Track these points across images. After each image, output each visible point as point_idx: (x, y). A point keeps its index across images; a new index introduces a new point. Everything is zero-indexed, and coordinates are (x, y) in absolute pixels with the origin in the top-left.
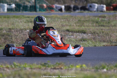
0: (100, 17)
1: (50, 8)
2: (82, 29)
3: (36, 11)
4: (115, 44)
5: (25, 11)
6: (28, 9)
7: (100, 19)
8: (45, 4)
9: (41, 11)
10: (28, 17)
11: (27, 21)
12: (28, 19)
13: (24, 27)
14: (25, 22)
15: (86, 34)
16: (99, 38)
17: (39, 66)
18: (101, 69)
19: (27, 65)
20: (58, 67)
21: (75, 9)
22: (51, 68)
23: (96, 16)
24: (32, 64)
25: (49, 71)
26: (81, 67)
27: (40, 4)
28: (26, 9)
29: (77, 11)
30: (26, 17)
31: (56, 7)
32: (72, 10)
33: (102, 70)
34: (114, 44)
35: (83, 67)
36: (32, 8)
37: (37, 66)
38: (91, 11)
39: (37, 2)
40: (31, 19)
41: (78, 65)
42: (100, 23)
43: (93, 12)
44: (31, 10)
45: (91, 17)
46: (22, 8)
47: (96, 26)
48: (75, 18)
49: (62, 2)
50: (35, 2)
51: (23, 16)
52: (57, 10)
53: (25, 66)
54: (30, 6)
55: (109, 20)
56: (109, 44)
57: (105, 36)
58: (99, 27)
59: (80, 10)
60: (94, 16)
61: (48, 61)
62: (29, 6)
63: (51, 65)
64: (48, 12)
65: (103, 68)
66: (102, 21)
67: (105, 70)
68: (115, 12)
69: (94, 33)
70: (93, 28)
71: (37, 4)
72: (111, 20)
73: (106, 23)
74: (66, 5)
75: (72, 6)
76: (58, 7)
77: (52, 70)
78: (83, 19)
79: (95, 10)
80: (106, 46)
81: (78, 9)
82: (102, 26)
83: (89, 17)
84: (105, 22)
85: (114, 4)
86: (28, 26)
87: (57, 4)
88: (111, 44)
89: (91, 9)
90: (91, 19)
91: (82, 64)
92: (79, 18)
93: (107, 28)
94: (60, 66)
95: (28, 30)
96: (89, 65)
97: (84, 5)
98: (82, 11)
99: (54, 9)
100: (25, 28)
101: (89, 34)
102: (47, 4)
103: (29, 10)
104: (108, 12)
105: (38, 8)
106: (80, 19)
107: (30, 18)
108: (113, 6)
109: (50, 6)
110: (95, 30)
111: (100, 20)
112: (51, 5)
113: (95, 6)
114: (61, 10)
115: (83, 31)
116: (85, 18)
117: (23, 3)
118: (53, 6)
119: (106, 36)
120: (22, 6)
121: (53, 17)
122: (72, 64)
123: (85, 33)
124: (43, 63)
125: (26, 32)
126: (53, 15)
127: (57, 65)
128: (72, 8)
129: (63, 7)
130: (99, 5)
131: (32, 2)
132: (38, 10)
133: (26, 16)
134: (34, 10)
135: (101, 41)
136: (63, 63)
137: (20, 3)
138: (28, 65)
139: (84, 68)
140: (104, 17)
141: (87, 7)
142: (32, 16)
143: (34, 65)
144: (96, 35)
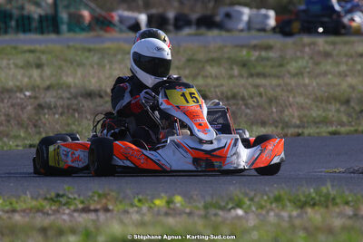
0: (255, 47)
1: (103, 23)
3: (57, 30)
4: (296, 130)
5: (24, 31)
6: (34, 25)
7: (255, 54)
8: (85, 9)
9: (75, 32)
10: (32, 51)
11: (27, 62)
12: (30, 57)
13: (17, 81)
14: (22, 68)
16: (246, 115)
17: (40, 202)
19: (1, 201)
20: (98, 207)
21: (181, 23)
22: (75, 211)
23: (242, 46)
24: (18, 197)
25: (65, 217)
27: (72, 10)
28: (27, 27)
29: (187, 31)
30: (25, 52)
31: (122, 20)
32: (171, 28)
34: (291, 131)
35: (174, 204)
36: (44, 24)
37: (34, 203)
38: (228, 30)
39: (61, 4)
40: (39, 58)
41: (162, 198)
42: (255, 67)
43: (237, 33)
44: (42, 28)
45: (226, 50)
46: (13, 23)
47: (241, 76)
48: (178, 52)
49: (141, 3)
50: (55, 4)
51: (15, 48)
52: (124, 28)
54: (41, 16)
55: (281, 57)
56: (278, 131)
57: (267, 106)
58: (250, 80)
59: (194, 27)
60: (237, 46)
61: (66, 187)
62: (36, 16)
63: (75, 199)
64: (92, 34)
66: (261, 59)
67: (240, 212)
69: (234, 97)
70: (231, 82)
71: (60, 9)
72: (288, 57)
73: (272, 67)
74: (154, 11)
75: (171, 15)
76: (129, 18)
77: (76, 214)
78: (201, 56)
79: (241, 26)
81: (188, 23)
82: (259, 75)
83: (221, 48)
84: (269, 64)
86: (30, 77)
87: (124, 10)
88: (283, 129)
89: (229, 24)
90: (226, 56)
92: (190, 52)
93: (275, 82)
94: (104, 201)
95: (28, 90)
97: (209, 13)
98: (203, 30)
99: (114, 25)
100: (18, 84)
102: (92, 11)
103: (36, 28)
105: (62, 23)
106: (193, 55)
107: (38, 54)
109: (100, 15)
110: (236, 90)
111: (253, 58)
112: (103, 13)
113: (241, 14)
114: (135, 27)
116: (210, 51)
117: (17, 8)
118: (112, 17)
119: (270, 106)
120: (15, 17)
121: (109, 49)
122: (140, 197)
124: (53, 194)
125: (22, 96)
126: (107, 45)
127: (96, 198)
128: (172, 21)
129: (143, 18)
130: (254, 11)
131: (46, 3)
132: (64, 28)
133: (26, 47)
134: (51, 28)
135: (252, 124)
136: (113, 194)
137: (8, 7)
138: (4, 201)
139: (178, 205)
140: (268, 48)
141: (218, 18)
142: (43, 47)
143: (25, 201)
144: (241, 102)
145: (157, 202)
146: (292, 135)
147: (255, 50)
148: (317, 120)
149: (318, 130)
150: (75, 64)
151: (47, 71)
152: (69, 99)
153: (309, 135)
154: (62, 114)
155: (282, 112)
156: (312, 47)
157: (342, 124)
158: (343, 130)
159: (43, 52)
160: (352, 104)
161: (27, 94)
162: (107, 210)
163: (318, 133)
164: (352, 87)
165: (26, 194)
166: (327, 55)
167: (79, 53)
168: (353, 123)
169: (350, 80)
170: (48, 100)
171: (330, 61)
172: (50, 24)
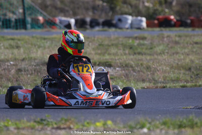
0: (136, 38)
1: (51, 23)
2: (106, 59)
3: (25, 28)
4: (162, 85)
5: (7, 28)
6: (12, 24)
7: (136, 42)
8: (41, 16)
9: (35, 28)
10: (12, 39)
11: (10, 45)
12: (12, 42)
13: (5, 55)
14: (7, 48)
15: (112, 68)
16: (134, 75)
17: (32, 124)
18: (138, 129)
19: (10, 123)
20: (65, 126)
21: (94, 24)
22: (53, 128)
23: (129, 38)
24: (20, 120)
25: (48, 132)
26: (105, 124)
27: (33, 16)
28: (8, 25)
29: (97, 29)
30: (8, 39)
31: (61, 22)
32: (88, 27)
33: (140, 130)
34: (159, 85)
35: (107, 125)
36: (18, 24)
37: (29, 124)
38: (121, 28)
39: (27, 13)
40: (17, 43)
41: (99, 122)
42: (137, 49)
43: (125, 30)
44: (17, 26)
45: (121, 39)
46: (1, 23)
47: (130, 54)
48: (94, 40)
49: (71, 12)
50: (24, 13)
51: (3, 37)
52: (62, 26)
53: (6, 124)
54: (16, 20)
55: (151, 43)
56: (152, 85)
57: (145, 71)
58: (135, 56)
59: (101, 26)
60: (126, 37)
61: (47, 115)
62: (13, 20)
63: (52, 122)
64: (45, 30)
65: (142, 127)
66: (139, 45)
67: (145, 130)
68: (161, 30)
69: (127, 66)
70: (125, 57)
71: (27, 16)
72: (155, 43)
73: (146, 49)
74: (79, 17)
75: (88, 19)
76: (65, 21)
77: (54, 131)
78: (106, 43)
79: (127, 26)
80: (148, 88)
81: (98, 24)
82: (139, 53)
83: (117, 38)
84: (145, 47)
85: (161, 17)
87: (62, 16)
88: (154, 84)
89: (121, 25)
90: (120, 43)
91: (106, 120)
92: (100, 41)
93: (148, 58)
94: (68, 123)
95: (12, 61)
96: (118, 122)
97: (109, 18)
98: (106, 28)
99: (57, 25)
100: (6, 57)
101: (117, 69)
102: (44, 17)
103: (14, 26)
104: (150, 29)
105: (28, 23)
106: (102, 42)
107: (16, 41)
108: (158, 19)
109: (49, 19)
110: (127, 62)
111: (136, 44)
112: (51, 18)
113: (127, 19)
114: (68, 26)
115: (108, 62)
116: (111, 40)
117: (3, 15)
118: (56, 20)
120: (2, 20)
121: (55, 38)
123: (110, 66)
124: (38, 119)
125: (9, 64)
126: (54, 36)
127: (63, 122)
128: (89, 23)
129: (73, 21)
130: (134, 18)
131: (19, 13)
132: (29, 26)
133: (9, 37)
134: (22, 27)
135: (138, 81)
136: (72, 119)
138: (12, 123)
139: (109, 126)
140: (144, 38)
141: (114, 22)
142: (19, 37)
143: (23, 123)
144: (130, 69)
145: (98, 124)
146: (160, 87)
147: (137, 40)
148: (173, 79)
149: (175, 85)
150: (37, 47)
151: (22, 50)
152: (35, 66)
153: (170, 87)
154: (31, 74)
155: (153, 74)
156: (168, 38)
157: (187, 81)
158: (188, 84)
159: (19, 40)
160: (193, 70)
161: (12, 63)
162: (70, 128)
163: (175, 86)
164: (192, 61)
165: (24, 119)
166: (177, 43)
167: (39, 40)
168: (194, 81)
169: (190, 57)
170: (23, 66)
171: (179, 46)
172: (21, 24)
